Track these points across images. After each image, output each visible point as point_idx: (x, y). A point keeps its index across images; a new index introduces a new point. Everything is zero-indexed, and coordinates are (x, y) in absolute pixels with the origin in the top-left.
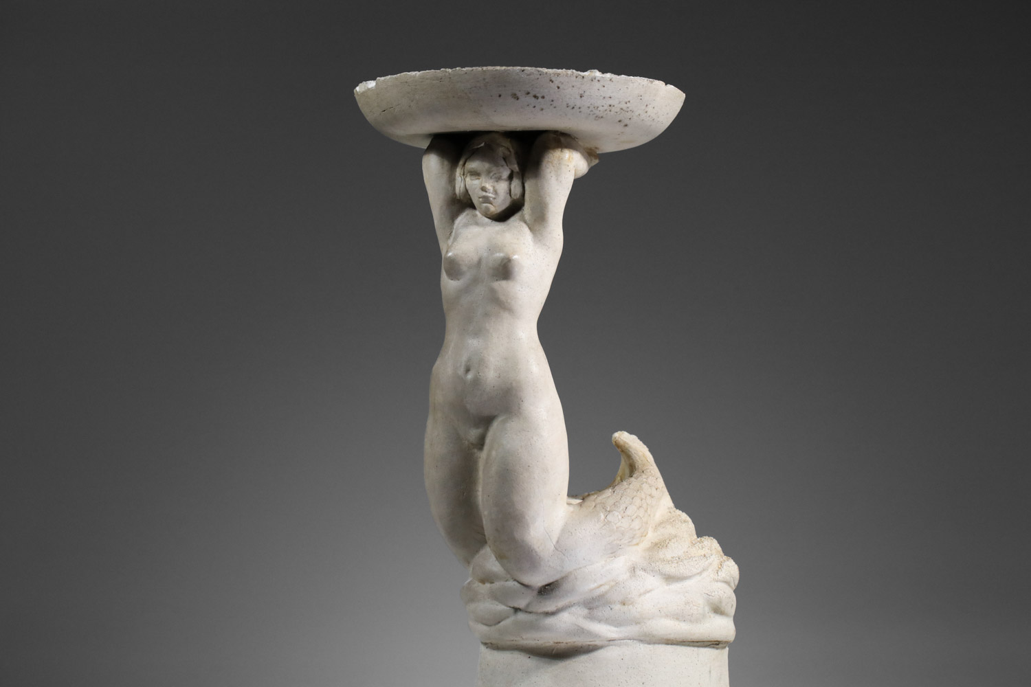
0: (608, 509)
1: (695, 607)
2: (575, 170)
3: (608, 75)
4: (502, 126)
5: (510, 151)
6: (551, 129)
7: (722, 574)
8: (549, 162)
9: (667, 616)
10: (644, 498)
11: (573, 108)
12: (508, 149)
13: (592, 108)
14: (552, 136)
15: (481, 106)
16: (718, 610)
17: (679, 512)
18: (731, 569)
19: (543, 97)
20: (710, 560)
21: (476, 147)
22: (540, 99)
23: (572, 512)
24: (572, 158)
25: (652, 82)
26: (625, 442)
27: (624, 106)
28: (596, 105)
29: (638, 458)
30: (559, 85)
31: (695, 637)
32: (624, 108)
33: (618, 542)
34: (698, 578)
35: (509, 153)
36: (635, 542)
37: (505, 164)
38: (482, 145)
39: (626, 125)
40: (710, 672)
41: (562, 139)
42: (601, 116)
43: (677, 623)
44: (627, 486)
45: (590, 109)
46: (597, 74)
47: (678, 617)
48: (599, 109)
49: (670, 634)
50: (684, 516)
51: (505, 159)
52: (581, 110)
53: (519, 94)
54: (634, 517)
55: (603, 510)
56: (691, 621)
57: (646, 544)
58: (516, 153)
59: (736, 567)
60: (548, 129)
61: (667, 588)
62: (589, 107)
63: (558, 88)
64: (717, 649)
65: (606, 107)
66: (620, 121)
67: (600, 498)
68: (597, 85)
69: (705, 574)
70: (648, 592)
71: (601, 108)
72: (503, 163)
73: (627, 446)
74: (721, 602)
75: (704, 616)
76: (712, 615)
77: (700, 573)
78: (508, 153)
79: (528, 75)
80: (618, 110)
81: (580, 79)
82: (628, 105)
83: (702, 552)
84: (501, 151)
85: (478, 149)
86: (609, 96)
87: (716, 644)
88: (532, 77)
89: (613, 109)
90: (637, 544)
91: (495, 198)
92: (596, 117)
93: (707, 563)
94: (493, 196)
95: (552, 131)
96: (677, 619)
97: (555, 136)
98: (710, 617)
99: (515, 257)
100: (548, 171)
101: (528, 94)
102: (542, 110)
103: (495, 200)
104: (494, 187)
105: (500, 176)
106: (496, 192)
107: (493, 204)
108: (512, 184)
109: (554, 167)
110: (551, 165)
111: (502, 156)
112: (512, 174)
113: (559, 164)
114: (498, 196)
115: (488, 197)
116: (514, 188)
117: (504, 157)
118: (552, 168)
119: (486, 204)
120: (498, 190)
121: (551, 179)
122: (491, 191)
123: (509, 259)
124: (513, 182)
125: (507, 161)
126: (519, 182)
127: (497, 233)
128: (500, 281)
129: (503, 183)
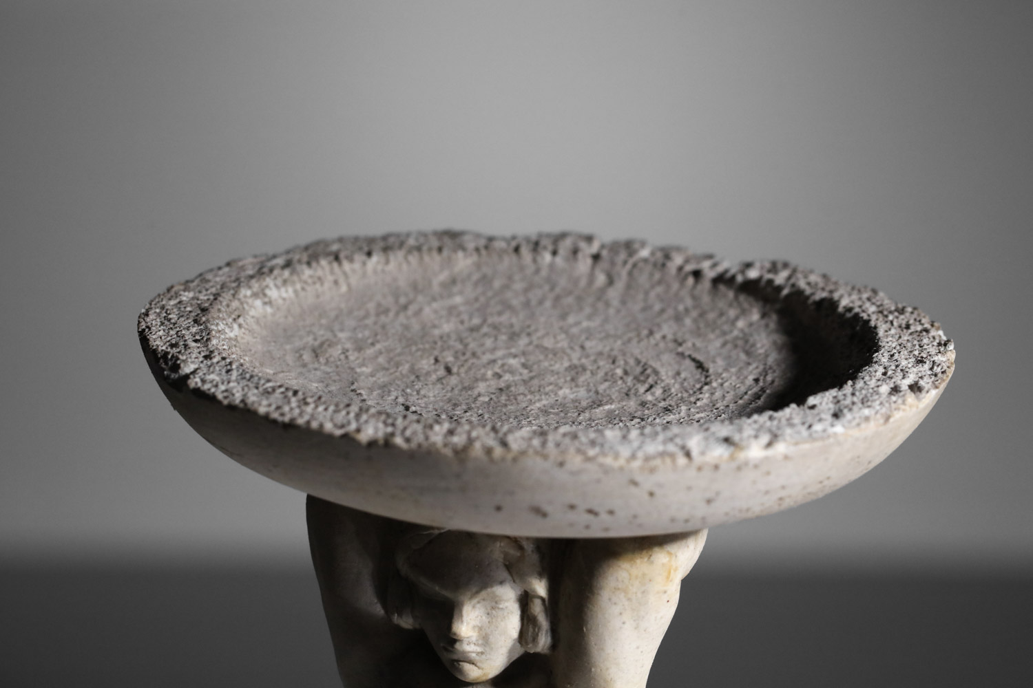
5: (521, 548)
22: (604, 516)
24: (676, 570)
30: (654, 490)
35: (518, 554)
37: (510, 579)
51: (508, 568)
53: (548, 508)
63: (652, 493)
78: (514, 552)
84: (498, 551)
91: (481, 653)
94: (478, 648)
101: (572, 507)
102: (606, 530)
103: (483, 657)
104: (480, 629)
105: (496, 603)
106: (485, 640)
107: (478, 664)
108: (525, 621)
109: (629, 599)
110: (622, 596)
111: (501, 560)
112: (525, 601)
113: (643, 592)
114: (492, 649)
115: (464, 652)
116: (530, 634)
117: (507, 563)
118: (626, 603)
119: (461, 663)
120: (491, 637)
121: (621, 628)
122: (474, 639)
124: (527, 617)
125: (513, 572)
126: (543, 621)
129: (504, 618)
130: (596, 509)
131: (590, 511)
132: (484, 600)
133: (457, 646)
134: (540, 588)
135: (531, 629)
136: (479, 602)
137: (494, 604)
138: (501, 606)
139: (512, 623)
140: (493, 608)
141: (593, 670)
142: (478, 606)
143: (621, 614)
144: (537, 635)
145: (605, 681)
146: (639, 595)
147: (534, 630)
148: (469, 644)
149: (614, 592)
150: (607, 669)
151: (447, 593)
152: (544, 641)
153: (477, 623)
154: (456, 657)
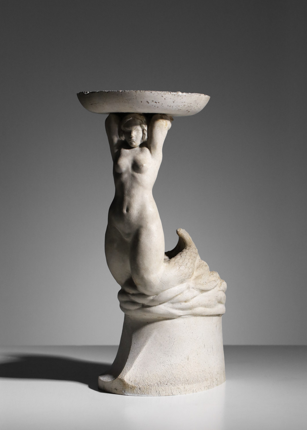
0: (180, 265)
1: (212, 302)
3: (184, 94)
5: (142, 121)
7: (222, 288)
9: (202, 306)
10: (192, 258)
11: (170, 106)
13: (177, 106)
14: (159, 115)
15: (134, 106)
16: (220, 302)
17: (203, 261)
18: (224, 285)
19: (159, 103)
20: (217, 282)
22: (158, 103)
23: (166, 266)
25: (200, 95)
26: (182, 234)
27: (189, 105)
28: (179, 105)
29: (187, 240)
30: (165, 98)
31: (212, 314)
32: (189, 106)
33: (184, 278)
34: (213, 290)
36: (190, 277)
38: (131, 118)
39: (189, 112)
40: (216, 326)
41: (163, 117)
42: (180, 109)
43: (205, 308)
44: (186, 254)
45: (177, 107)
46: (180, 93)
47: (206, 306)
49: (202, 313)
50: (205, 263)
52: (173, 107)
53: (149, 101)
54: (190, 267)
55: (178, 265)
56: (210, 307)
57: (193, 277)
59: (226, 284)
61: (201, 294)
62: (176, 106)
63: (165, 99)
64: (219, 317)
65: (183, 106)
66: (187, 110)
67: (176, 260)
68: (180, 98)
69: (215, 289)
70: (195, 297)
71: (181, 106)
73: (183, 235)
74: (221, 299)
75: (215, 305)
76: (218, 304)
77: (213, 288)
78: (141, 122)
79: (153, 94)
80: (187, 107)
81: (173, 96)
82: (191, 104)
83: (213, 279)
84: (138, 121)
85: (129, 120)
86: (184, 101)
87: (219, 315)
88: (155, 95)
89: (185, 106)
90: (190, 278)
91: (136, 140)
92: (178, 109)
93: (216, 284)
94: (135, 139)
96: (205, 307)
97: (161, 116)
98: (217, 305)
100: (158, 130)
101: (153, 101)
102: (158, 107)
104: (136, 136)
105: (138, 130)
106: (137, 138)
107: (136, 142)
109: (160, 128)
111: (139, 123)
112: (143, 130)
113: (162, 127)
115: (133, 140)
122: (135, 137)
123: (142, 166)
124: (143, 133)
125: (141, 125)
126: (146, 133)
127: (137, 154)
128: (139, 174)
129: (139, 134)
130: (157, 102)
131: (155, 102)
132: (136, 130)
133: (132, 138)
134: (146, 128)
138: (139, 132)
139: (141, 134)
142: (135, 132)
147: (144, 136)
151: (130, 130)
152: (146, 137)
153: (135, 134)
154: (132, 141)
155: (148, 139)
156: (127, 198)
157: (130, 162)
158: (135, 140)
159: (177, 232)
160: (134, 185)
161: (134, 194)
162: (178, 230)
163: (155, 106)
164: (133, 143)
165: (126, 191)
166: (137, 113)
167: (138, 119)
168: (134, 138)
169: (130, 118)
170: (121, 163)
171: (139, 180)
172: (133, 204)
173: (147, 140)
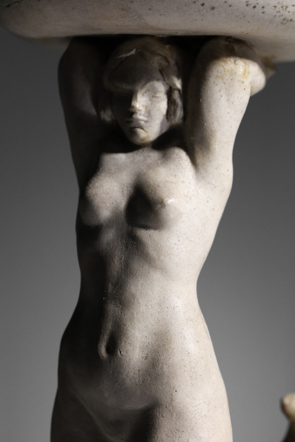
2: (252, 87)
4: (160, 29)
5: (168, 62)
6: (223, 34)
8: (218, 76)
11: (255, 7)
12: (166, 59)
13: (279, 8)
14: (223, 42)
21: (124, 56)
24: (249, 73)
28: (285, 4)
35: (166, 64)
37: (162, 78)
38: (133, 52)
41: (236, 47)
45: (277, 9)
48: (288, 9)
51: (161, 71)
52: (265, 10)
58: (177, 64)
60: (219, 34)
62: (275, 7)
72: (159, 75)
78: (164, 63)
84: (156, 62)
85: (127, 57)
91: (147, 122)
92: (284, 19)
94: (145, 119)
95: (224, 36)
97: (227, 43)
99: (170, 201)
100: (217, 88)
102: (213, 8)
103: (148, 124)
104: (146, 107)
105: (155, 93)
106: (149, 113)
107: (145, 129)
108: (170, 104)
109: (224, 83)
110: (220, 80)
111: (158, 68)
112: (170, 92)
113: (232, 79)
114: (152, 119)
115: (138, 120)
116: (172, 110)
117: (161, 69)
118: (223, 85)
119: (136, 129)
120: (152, 112)
121: (220, 99)
122: (143, 112)
123: (162, 203)
124: (171, 102)
125: (164, 74)
126: (179, 102)
127: (149, 167)
128: (151, 232)
129: (159, 102)
132: (148, 90)
133: (134, 116)
134: (178, 84)
135: (173, 108)
136: (146, 92)
137: (153, 94)
138: (157, 96)
139: (163, 105)
140: (153, 97)
141: (205, 124)
142: (145, 94)
143: (220, 91)
144: (176, 110)
145: (211, 131)
146: (230, 81)
147: (174, 107)
148: (140, 115)
149: (216, 79)
150: (213, 123)
152: (179, 113)
153: (145, 104)
154: (133, 125)
155: (184, 118)
156: (112, 308)
157: (126, 192)
158: (142, 122)
159: (283, 408)
160: (137, 265)
161: (133, 296)
162: (287, 401)
163: (203, 5)
164: (139, 130)
165: (110, 285)
166: (152, 36)
167: (154, 53)
168: (141, 116)
169: (131, 50)
170: (96, 194)
171: (152, 251)
172: (130, 329)
173: (181, 121)
